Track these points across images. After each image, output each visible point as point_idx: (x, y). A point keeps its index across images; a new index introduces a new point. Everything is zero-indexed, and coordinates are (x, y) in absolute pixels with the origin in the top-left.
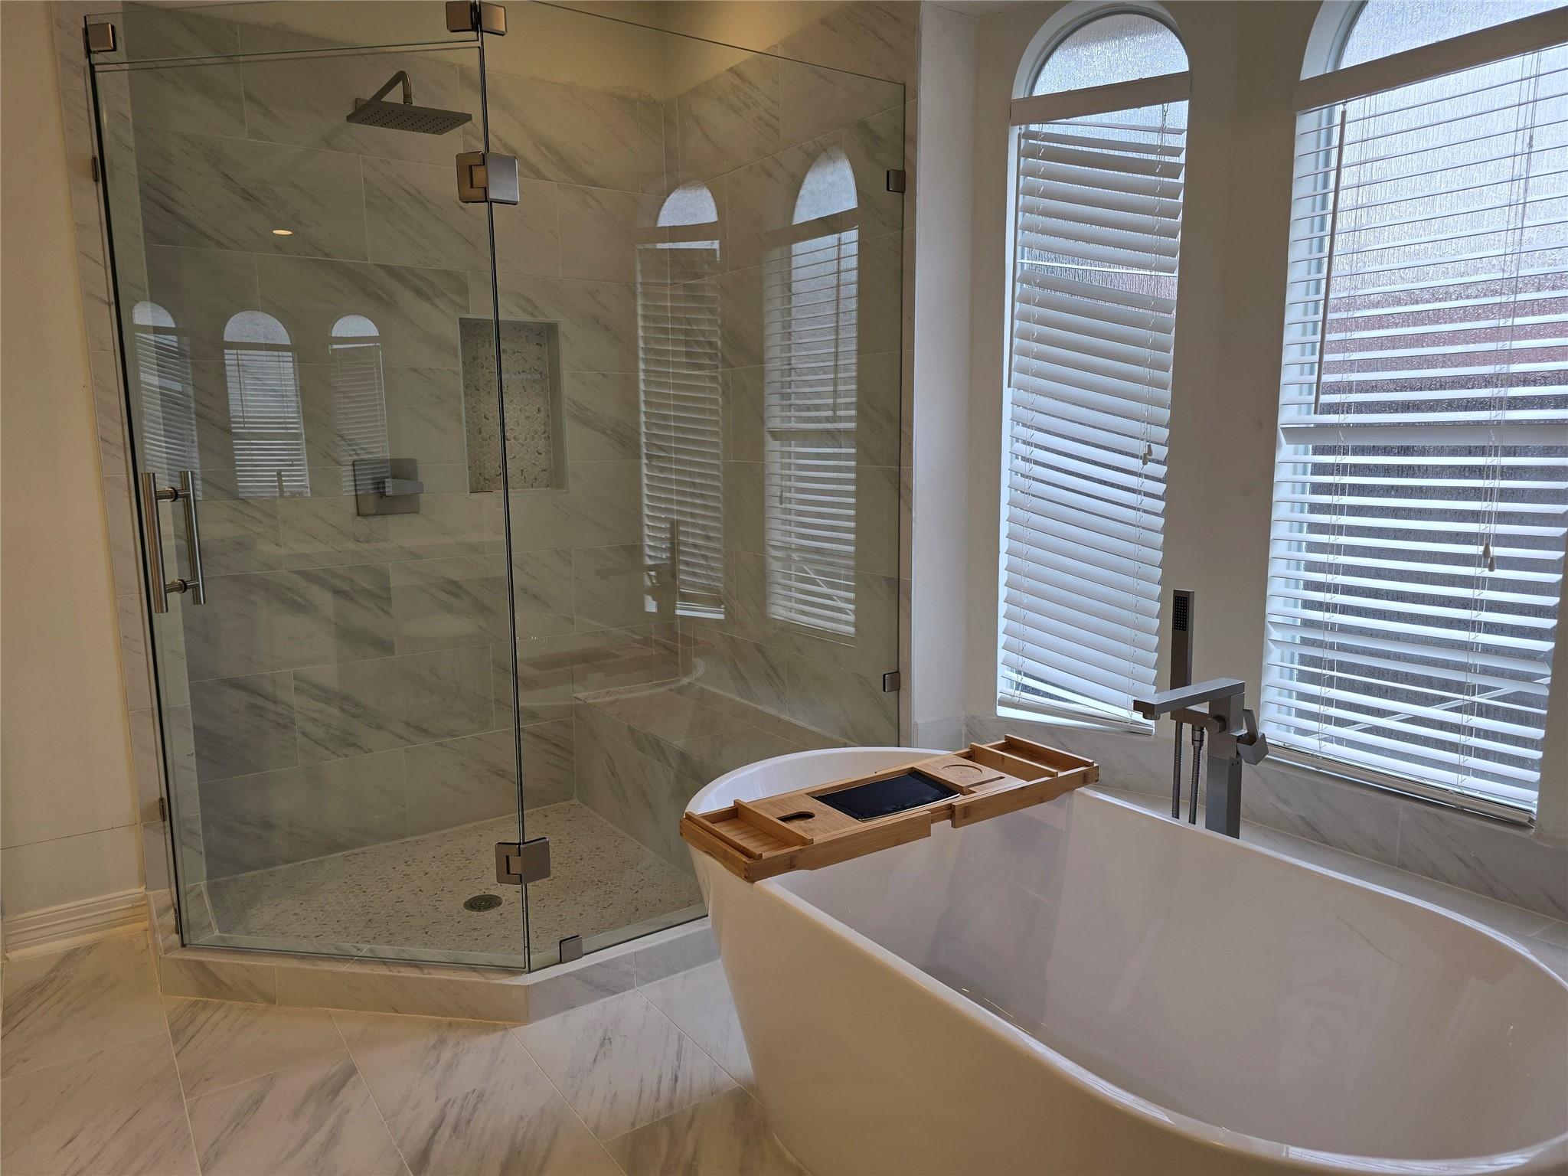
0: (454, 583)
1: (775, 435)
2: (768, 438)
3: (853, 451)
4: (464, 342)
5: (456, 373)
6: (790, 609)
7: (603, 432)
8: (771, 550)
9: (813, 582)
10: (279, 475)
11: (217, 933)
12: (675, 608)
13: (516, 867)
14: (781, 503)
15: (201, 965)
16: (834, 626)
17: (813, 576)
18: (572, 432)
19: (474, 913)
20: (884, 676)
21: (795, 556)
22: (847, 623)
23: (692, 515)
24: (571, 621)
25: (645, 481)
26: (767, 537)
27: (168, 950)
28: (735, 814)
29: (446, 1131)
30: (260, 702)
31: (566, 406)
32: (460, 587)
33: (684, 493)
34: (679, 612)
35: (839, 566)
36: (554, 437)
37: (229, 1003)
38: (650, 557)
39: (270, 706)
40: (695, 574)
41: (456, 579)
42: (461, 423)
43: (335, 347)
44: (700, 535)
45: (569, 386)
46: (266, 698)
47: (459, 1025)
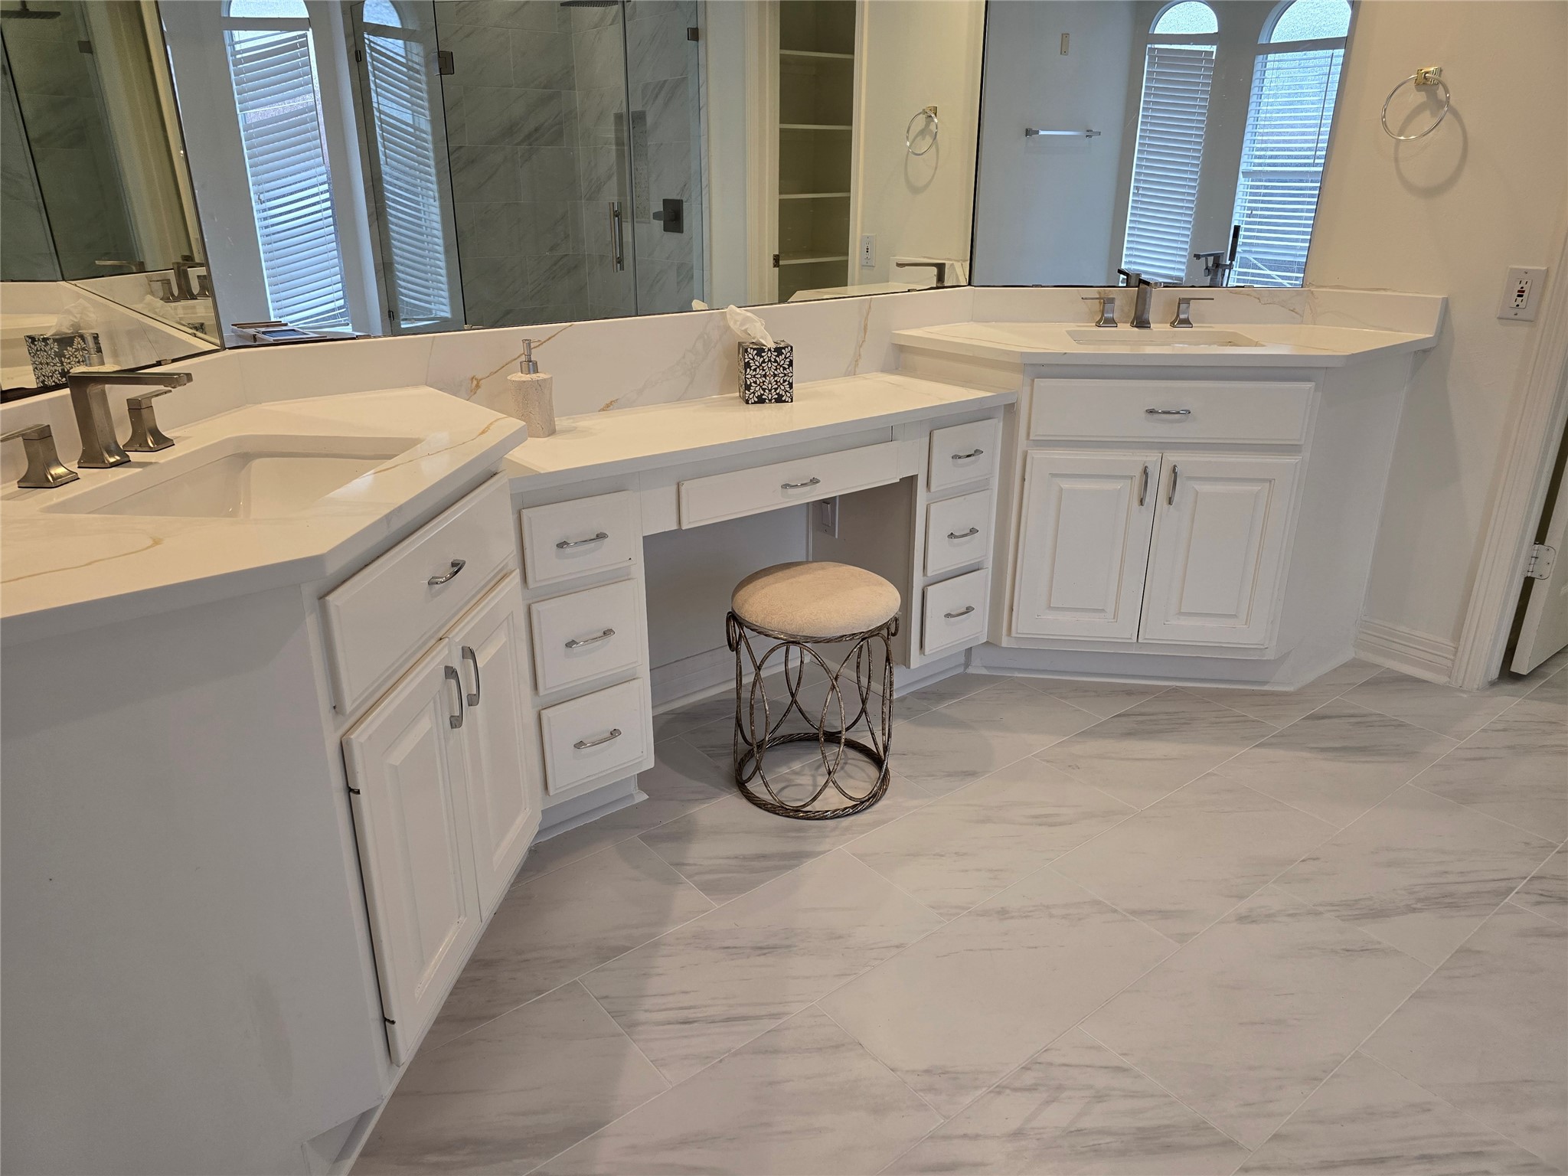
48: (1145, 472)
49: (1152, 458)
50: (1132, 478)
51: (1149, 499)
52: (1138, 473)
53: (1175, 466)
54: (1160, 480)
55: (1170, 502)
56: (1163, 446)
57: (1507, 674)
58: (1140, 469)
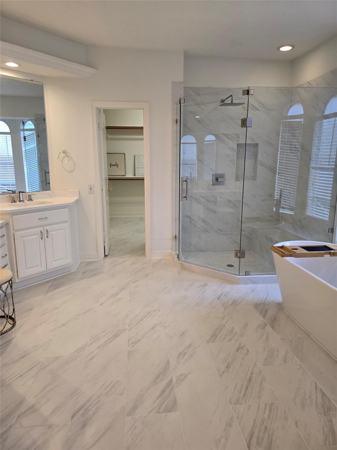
0: (230, 200)
1: (313, 168)
2: (311, 169)
3: (333, 173)
4: (237, 148)
5: (235, 155)
6: (313, 213)
7: (267, 168)
8: (308, 197)
9: (320, 207)
10: (191, 174)
11: (184, 259)
12: (279, 210)
13: (239, 254)
14: (312, 185)
15: (182, 263)
16: (323, 218)
17: (320, 205)
18: (259, 168)
19: (228, 267)
20: (329, 229)
21: (315, 200)
22: (327, 217)
23: (287, 187)
24: (254, 211)
25: (277, 178)
26: (308, 194)
27: (177, 260)
28: (282, 247)
29: (223, 295)
30: (192, 220)
31: (258, 162)
32: (231, 201)
33: (285, 182)
34: (280, 211)
35: (326, 203)
36: (255, 169)
37: (186, 271)
38: (276, 197)
39: (193, 221)
40: (286, 202)
41: (231, 200)
42: (235, 166)
43: (205, 143)
44: (288, 192)
45: (259, 157)
46: (193, 220)
47: (225, 282)
48: (41, 232)
49: (42, 229)
50: (38, 234)
51: (43, 238)
52: (40, 232)
53: (47, 230)
54: (45, 233)
55: (47, 237)
56: (43, 226)
57: (106, 256)
58: (40, 231)
